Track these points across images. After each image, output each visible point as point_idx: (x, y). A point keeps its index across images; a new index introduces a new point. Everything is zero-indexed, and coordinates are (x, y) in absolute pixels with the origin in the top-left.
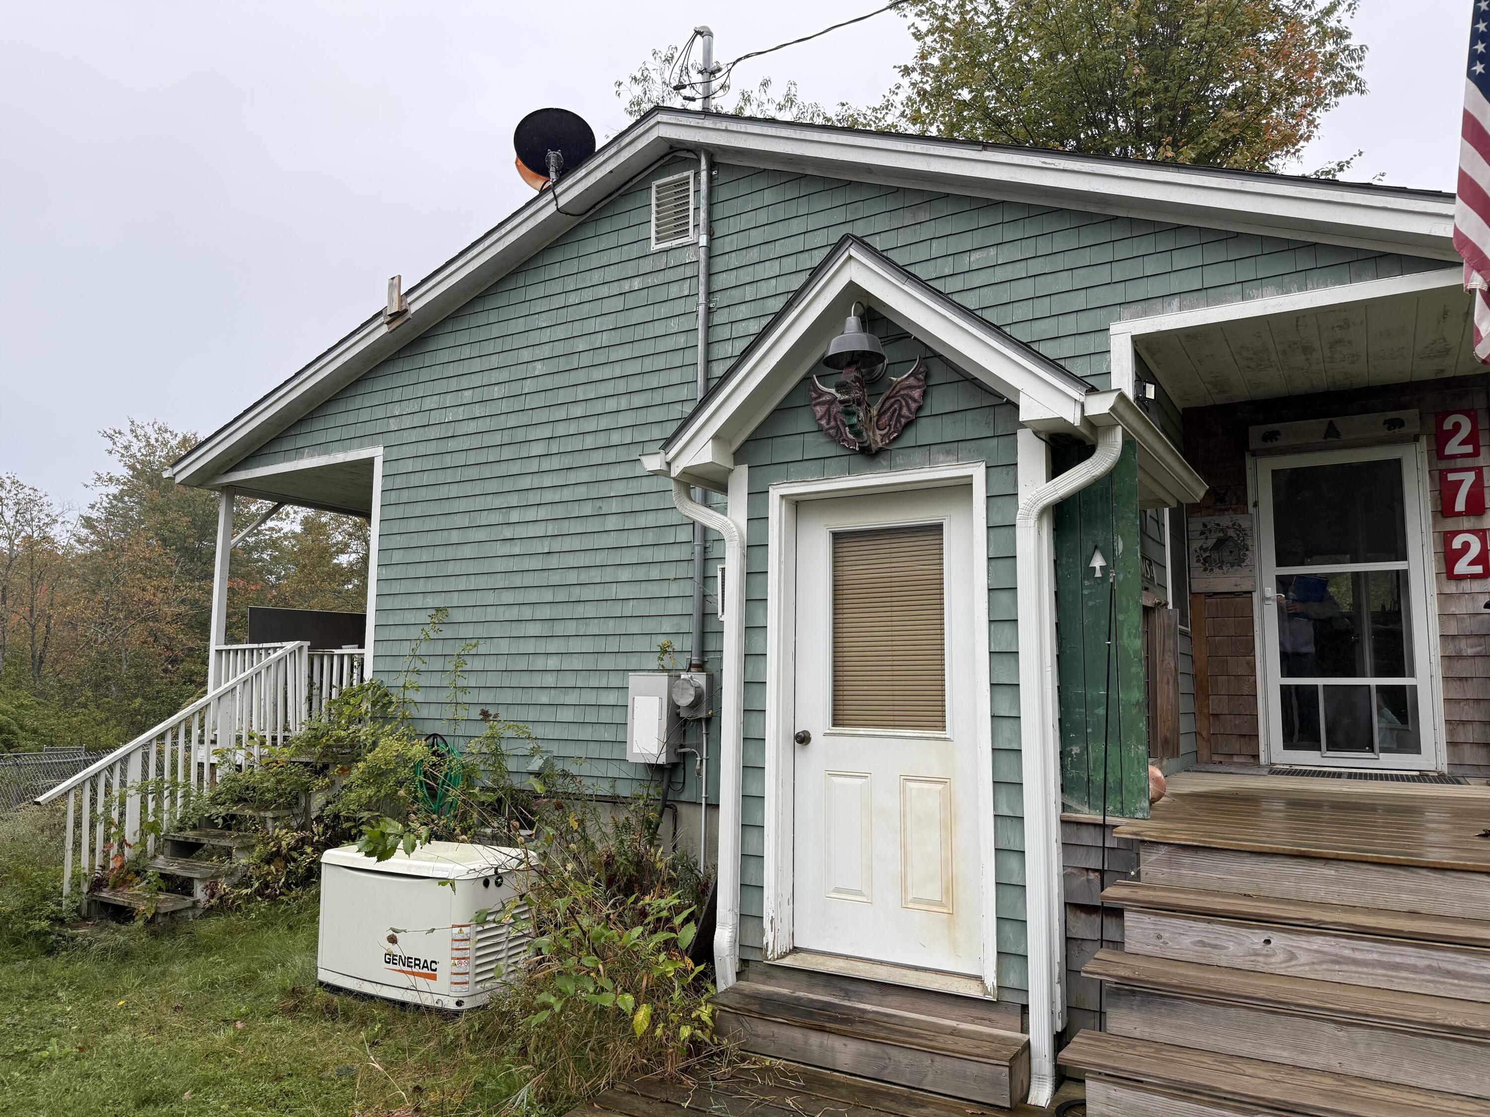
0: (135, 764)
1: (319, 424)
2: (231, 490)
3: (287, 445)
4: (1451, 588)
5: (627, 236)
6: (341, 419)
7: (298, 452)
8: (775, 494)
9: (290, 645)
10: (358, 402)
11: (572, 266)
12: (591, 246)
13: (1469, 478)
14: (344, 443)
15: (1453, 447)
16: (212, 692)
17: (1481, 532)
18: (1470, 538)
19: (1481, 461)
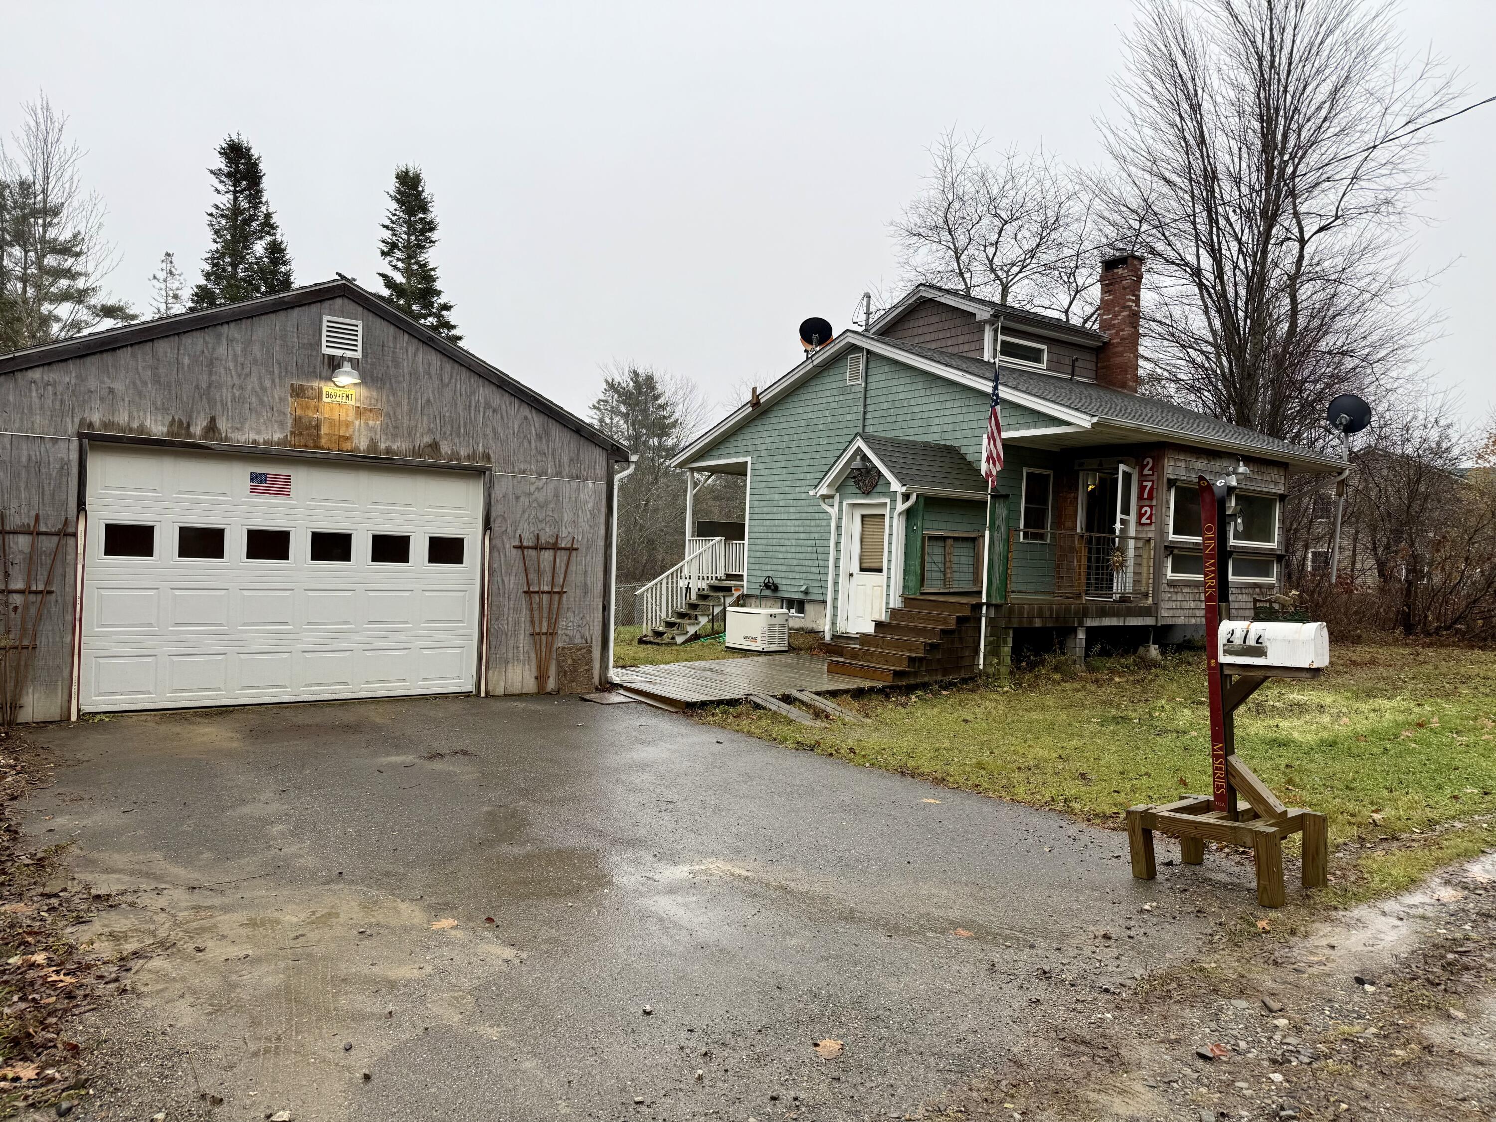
0: (665, 581)
1: (727, 445)
2: (693, 470)
3: (714, 453)
4: (1140, 528)
5: (839, 377)
6: (736, 444)
7: (719, 457)
8: (845, 502)
9: (718, 539)
10: (741, 437)
11: (819, 388)
12: (826, 380)
13: (1149, 484)
14: (736, 454)
15: (1146, 472)
16: (687, 559)
17: (1151, 507)
18: (1148, 509)
19: (1155, 478)
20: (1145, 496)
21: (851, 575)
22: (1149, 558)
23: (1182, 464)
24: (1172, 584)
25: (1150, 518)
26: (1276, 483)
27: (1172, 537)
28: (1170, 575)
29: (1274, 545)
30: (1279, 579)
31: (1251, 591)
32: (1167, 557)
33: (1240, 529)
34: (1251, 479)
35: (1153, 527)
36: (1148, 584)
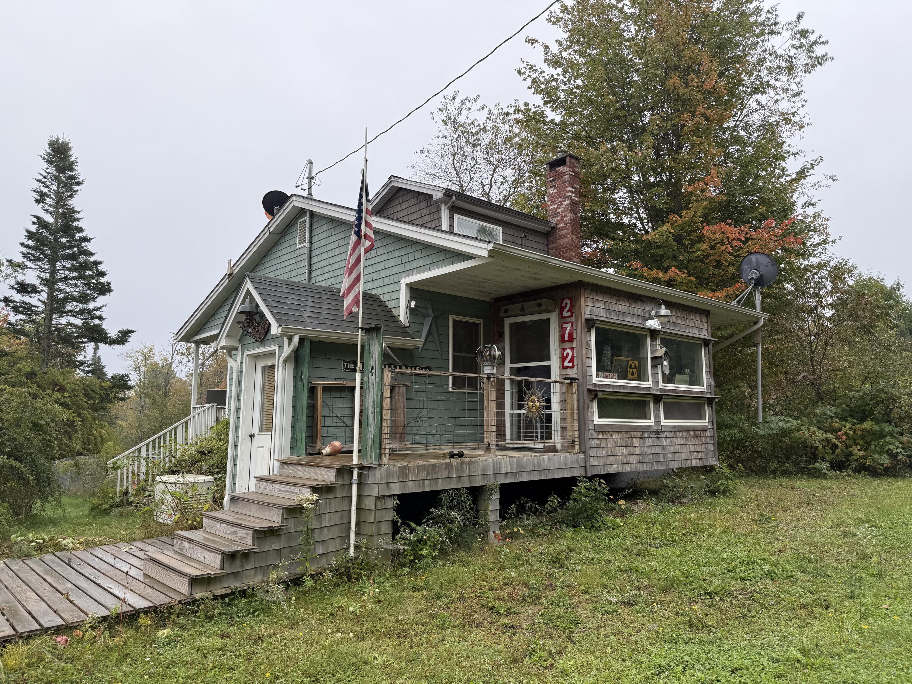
0: (144, 449)
2: (198, 343)
4: (563, 372)
8: (245, 354)
9: (208, 405)
13: (569, 326)
15: (565, 314)
17: (572, 349)
18: (569, 351)
19: (573, 319)
20: (566, 338)
21: (252, 436)
22: (572, 403)
23: (601, 305)
24: (601, 430)
25: (572, 361)
26: (699, 329)
27: (595, 380)
28: (597, 420)
29: (704, 388)
30: (711, 422)
31: (685, 434)
32: (592, 401)
33: (667, 371)
34: (675, 324)
35: (575, 370)
36: (573, 431)
